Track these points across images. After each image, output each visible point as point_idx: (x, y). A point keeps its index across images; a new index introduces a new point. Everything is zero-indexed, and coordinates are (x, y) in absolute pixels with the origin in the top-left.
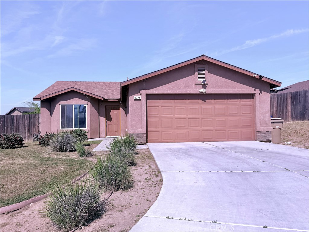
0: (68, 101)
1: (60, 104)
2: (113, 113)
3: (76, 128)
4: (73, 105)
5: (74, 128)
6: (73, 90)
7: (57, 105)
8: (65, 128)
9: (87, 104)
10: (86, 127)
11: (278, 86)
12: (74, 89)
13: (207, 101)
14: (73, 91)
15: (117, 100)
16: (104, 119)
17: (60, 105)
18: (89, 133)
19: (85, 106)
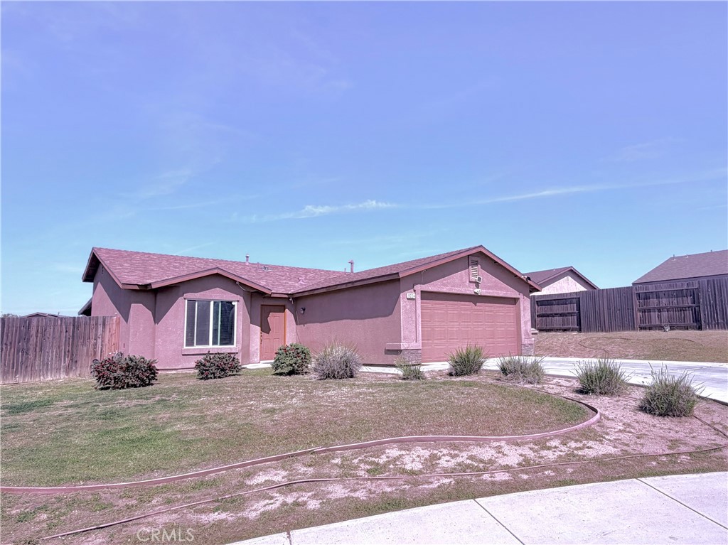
0: (202, 293)
1: (185, 299)
2: (274, 318)
3: (215, 346)
4: (210, 302)
5: (211, 347)
6: (217, 273)
7: (180, 299)
8: (192, 345)
9: (238, 301)
10: (233, 344)
11: (538, 291)
12: (220, 272)
13: (477, 304)
14: (217, 275)
15: (286, 296)
16: (259, 328)
17: (186, 301)
18: (240, 354)
19: (233, 303)
